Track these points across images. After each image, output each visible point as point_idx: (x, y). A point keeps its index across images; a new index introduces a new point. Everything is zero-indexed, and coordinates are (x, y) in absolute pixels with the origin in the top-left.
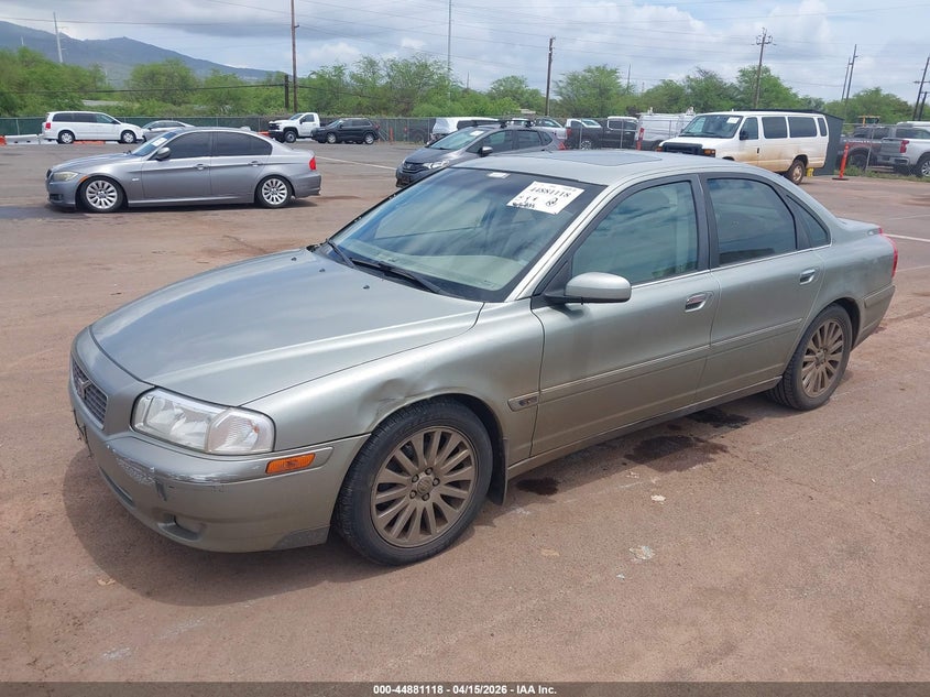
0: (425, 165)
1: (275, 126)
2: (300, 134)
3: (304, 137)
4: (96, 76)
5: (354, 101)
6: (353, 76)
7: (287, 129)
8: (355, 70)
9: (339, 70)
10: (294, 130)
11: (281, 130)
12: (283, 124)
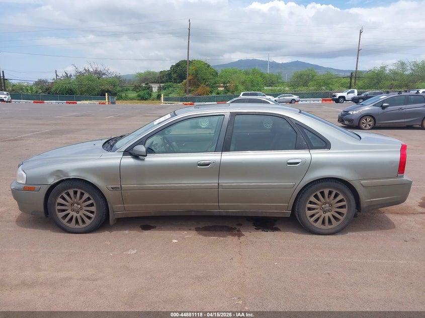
0: (349, 112)
1: (335, 96)
2: (346, 99)
3: (348, 101)
4: (278, 78)
5: (389, 83)
6: (390, 70)
7: (340, 97)
8: (392, 68)
9: (383, 68)
10: (344, 97)
11: (337, 97)
12: (338, 95)
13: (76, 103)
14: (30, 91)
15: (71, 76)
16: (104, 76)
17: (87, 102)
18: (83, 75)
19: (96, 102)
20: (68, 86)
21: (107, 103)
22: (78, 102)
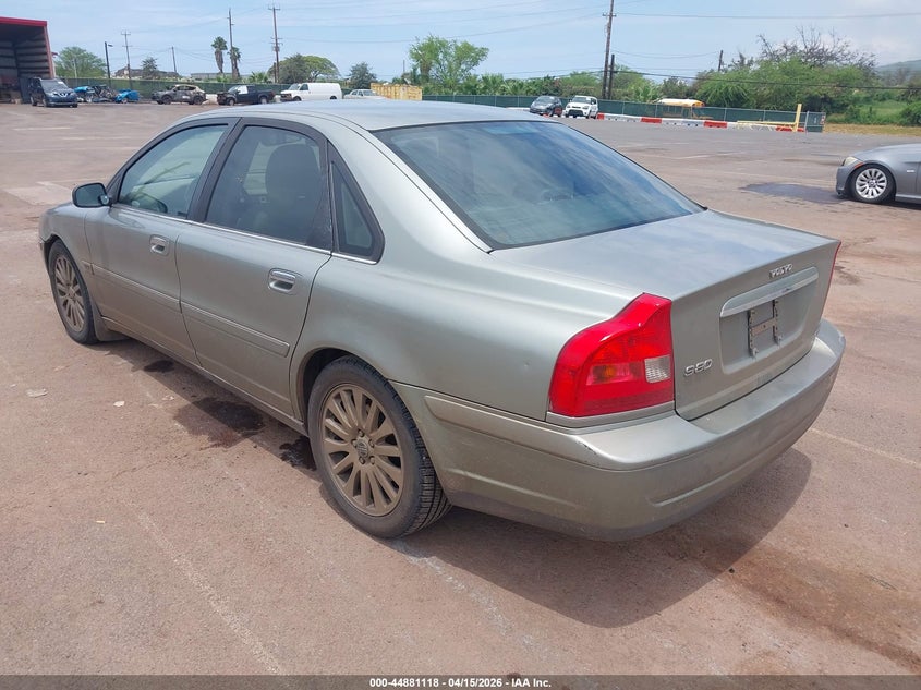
13: (725, 125)
14: (641, 97)
15: (751, 63)
16: (829, 62)
17: (749, 124)
18: (779, 60)
19: (771, 125)
20: (732, 87)
21: (796, 128)
22: (729, 123)
